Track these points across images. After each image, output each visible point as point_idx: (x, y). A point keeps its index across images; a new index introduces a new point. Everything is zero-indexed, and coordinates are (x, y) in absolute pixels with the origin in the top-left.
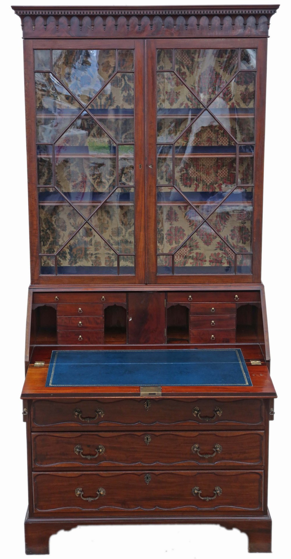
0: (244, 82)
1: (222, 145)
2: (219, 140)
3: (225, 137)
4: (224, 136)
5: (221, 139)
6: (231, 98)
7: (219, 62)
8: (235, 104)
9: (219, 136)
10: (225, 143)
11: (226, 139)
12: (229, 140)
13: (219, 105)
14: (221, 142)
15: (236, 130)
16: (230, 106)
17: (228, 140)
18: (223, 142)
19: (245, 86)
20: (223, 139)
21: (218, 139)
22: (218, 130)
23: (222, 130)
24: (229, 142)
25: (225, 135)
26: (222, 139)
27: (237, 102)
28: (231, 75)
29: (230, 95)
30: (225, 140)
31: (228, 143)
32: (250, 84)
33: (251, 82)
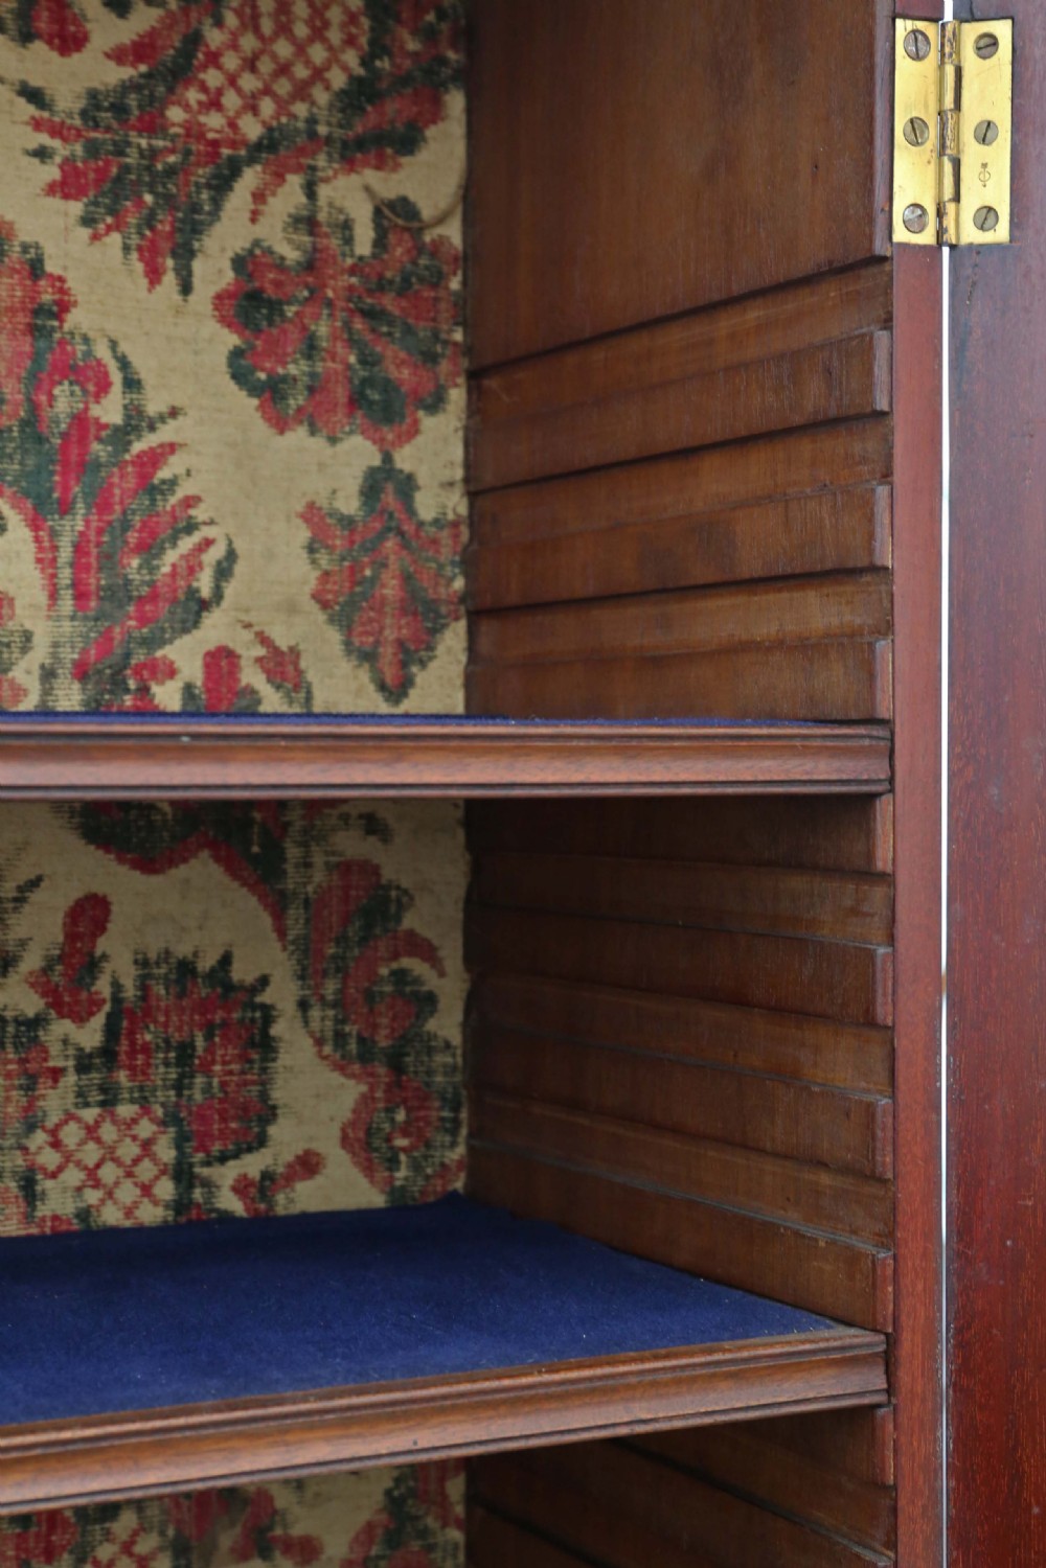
0: (356, 401)
1: (84, 1214)
2: (50, 1158)
3: (125, 1110)
4: (109, 1102)
5: (71, 1135)
6: (192, 593)
7: (33, 95)
8: (252, 676)
9: (54, 1101)
10: (128, 1193)
11: (145, 1129)
12: (180, 1143)
13: (48, 675)
14: (73, 1176)
15: (268, 1014)
16: (188, 689)
17: (166, 1152)
18: (108, 1173)
19: (358, 453)
20: (108, 1132)
21: (40, 1138)
22: (38, 1022)
23: (80, 1019)
24: (182, 1174)
25: (122, 1076)
26: (92, 1132)
27: (264, 639)
28: (186, 288)
29: (186, 544)
30: (127, 1151)
31: (166, 1189)
32: (414, 431)
33: (436, 404)
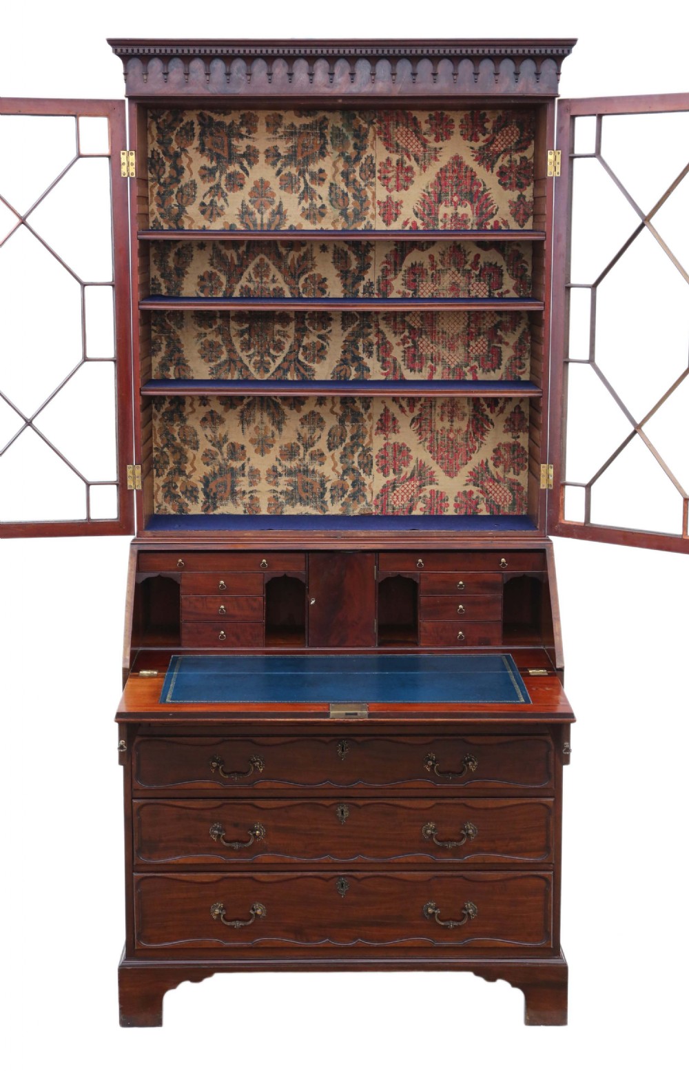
0: (517, 185)
1: (476, 296)
2: (472, 288)
3: (482, 283)
4: (480, 281)
5: (475, 285)
6: (492, 213)
7: (472, 148)
8: (501, 224)
9: (473, 281)
10: (482, 293)
11: (485, 285)
12: (490, 287)
13: (472, 224)
14: (475, 291)
15: (502, 271)
16: (492, 227)
17: (488, 288)
18: (480, 291)
19: (517, 193)
20: (480, 285)
21: (470, 286)
22: (470, 270)
23: (476, 270)
24: (490, 291)
25: (482, 278)
26: (477, 285)
27: (502, 219)
28: (492, 172)
29: (492, 206)
30: (482, 288)
31: (487, 293)
32: (526, 189)
33: (529, 185)
